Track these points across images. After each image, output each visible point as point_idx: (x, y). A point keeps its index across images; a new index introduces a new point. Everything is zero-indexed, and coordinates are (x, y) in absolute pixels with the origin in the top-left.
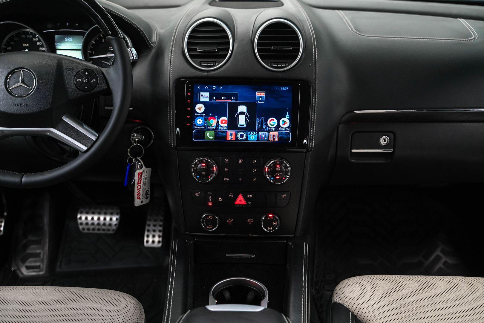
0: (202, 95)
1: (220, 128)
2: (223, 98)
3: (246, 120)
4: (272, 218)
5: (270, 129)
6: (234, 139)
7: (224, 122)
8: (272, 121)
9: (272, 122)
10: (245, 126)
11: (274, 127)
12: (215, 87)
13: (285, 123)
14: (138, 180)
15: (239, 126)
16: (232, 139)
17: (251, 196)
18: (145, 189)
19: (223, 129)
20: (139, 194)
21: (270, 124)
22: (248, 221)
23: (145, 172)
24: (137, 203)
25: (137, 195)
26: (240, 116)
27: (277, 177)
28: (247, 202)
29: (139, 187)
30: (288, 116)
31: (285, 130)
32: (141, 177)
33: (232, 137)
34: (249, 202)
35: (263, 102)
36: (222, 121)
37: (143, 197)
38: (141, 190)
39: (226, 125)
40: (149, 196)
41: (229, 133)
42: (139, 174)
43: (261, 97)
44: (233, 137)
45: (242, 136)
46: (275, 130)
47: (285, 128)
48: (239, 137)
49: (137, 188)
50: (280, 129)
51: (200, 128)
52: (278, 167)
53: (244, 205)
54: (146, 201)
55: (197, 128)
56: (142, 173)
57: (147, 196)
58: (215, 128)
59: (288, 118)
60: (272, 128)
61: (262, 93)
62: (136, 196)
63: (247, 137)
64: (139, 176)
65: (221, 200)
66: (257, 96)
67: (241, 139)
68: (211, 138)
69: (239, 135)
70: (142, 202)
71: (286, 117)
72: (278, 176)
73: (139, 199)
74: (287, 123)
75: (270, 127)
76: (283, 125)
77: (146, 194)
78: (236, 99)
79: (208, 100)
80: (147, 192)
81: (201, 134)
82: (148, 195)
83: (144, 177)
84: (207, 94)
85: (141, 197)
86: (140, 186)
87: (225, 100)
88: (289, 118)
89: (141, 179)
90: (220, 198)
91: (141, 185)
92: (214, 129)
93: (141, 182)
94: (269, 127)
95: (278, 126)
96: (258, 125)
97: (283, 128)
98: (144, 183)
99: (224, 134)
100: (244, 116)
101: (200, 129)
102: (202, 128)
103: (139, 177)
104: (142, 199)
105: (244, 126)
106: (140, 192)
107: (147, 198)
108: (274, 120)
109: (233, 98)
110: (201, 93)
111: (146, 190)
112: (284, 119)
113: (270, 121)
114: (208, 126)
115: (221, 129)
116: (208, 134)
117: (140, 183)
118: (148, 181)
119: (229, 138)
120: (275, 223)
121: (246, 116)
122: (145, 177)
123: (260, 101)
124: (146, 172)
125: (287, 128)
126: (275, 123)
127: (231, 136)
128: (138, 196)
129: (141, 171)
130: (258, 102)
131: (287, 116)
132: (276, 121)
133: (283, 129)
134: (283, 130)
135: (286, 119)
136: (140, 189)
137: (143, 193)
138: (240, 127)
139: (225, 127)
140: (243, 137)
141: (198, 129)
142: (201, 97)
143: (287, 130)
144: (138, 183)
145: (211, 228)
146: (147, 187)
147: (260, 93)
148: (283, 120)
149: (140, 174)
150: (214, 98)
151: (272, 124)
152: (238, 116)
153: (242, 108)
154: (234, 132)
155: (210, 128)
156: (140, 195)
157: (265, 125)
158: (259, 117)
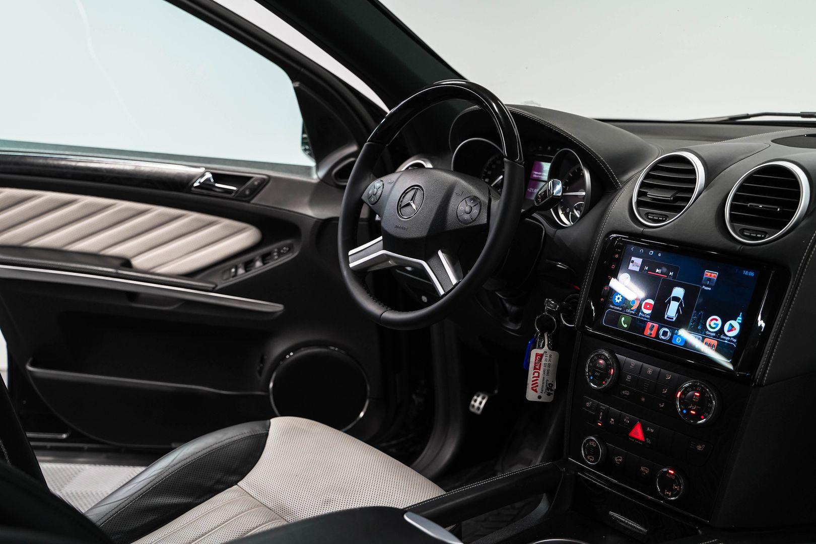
0: (633, 262)
1: (640, 313)
2: (657, 271)
3: (678, 311)
4: (673, 477)
5: (707, 333)
6: (653, 336)
7: (648, 306)
8: (714, 321)
9: (714, 323)
10: (674, 319)
11: (714, 332)
12: (653, 252)
13: (732, 328)
14: (535, 363)
15: (666, 316)
16: (651, 334)
17: (652, 431)
18: (547, 380)
19: (644, 317)
20: (535, 384)
21: (710, 325)
22: (642, 468)
23: (548, 356)
24: (531, 396)
25: (532, 385)
26: (672, 303)
27: (692, 412)
28: (645, 439)
29: (536, 374)
30: (741, 318)
31: (729, 341)
32: (540, 360)
33: (652, 332)
34: (647, 439)
35: (710, 289)
36: (646, 304)
37: (542, 390)
38: (540, 379)
39: (649, 312)
40: (553, 392)
41: (650, 324)
42: (537, 355)
43: (709, 279)
44: (654, 333)
45: (665, 333)
46: (713, 337)
47: (730, 337)
48: (661, 334)
49: (534, 374)
50: (722, 337)
51: (616, 308)
52: (696, 396)
53: (640, 441)
54: (545, 399)
55: (612, 307)
56: (542, 356)
57: (550, 391)
58: (634, 313)
59: (738, 322)
60: (710, 332)
61: (712, 274)
62: (530, 386)
63: (671, 337)
64: (536, 357)
65: (613, 423)
66: (704, 276)
67: (663, 337)
68: (625, 326)
69: (661, 332)
70: (539, 397)
71: (737, 321)
72: (693, 410)
73: (536, 391)
74: (735, 329)
75: (709, 331)
76: (728, 331)
77: (548, 389)
78: (674, 277)
79: (637, 269)
80: (550, 386)
81: (616, 317)
82: (552, 390)
83: (546, 362)
84: (638, 261)
85: (539, 389)
86: (539, 373)
87: (659, 274)
88: (740, 322)
89: (541, 364)
90: (612, 420)
91: (541, 372)
92: (632, 314)
93: (540, 367)
94: (707, 330)
95: (721, 331)
96: (692, 323)
97: (727, 336)
98: (546, 371)
99: (643, 325)
100: (677, 304)
101: (616, 310)
102: (618, 308)
103: (536, 359)
104: (539, 394)
105: (672, 319)
106: (537, 381)
107: (549, 394)
108: (717, 320)
109: (671, 273)
110: (633, 258)
111: (549, 382)
112: (732, 322)
113: (712, 320)
114: (627, 308)
115: (641, 316)
116: (623, 319)
117: (539, 369)
118: (553, 370)
119: (647, 332)
120: (676, 487)
121: (680, 305)
122: (548, 362)
123: (707, 286)
124: (550, 356)
125: (733, 337)
126: (717, 325)
127: (650, 330)
128: (533, 387)
129: (540, 351)
130: (704, 287)
131: (739, 318)
132: (720, 322)
133: (727, 338)
134: (725, 340)
135: (736, 324)
136: (538, 377)
137: (543, 386)
138: (667, 319)
139: (648, 314)
140: (666, 336)
141: (613, 309)
142: (631, 264)
143: (732, 341)
144: (535, 368)
145: (593, 460)
146: (551, 379)
147: (709, 274)
148: (731, 324)
149: (539, 356)
150: (647, 268)
151: (713, 326)
152: (669, 302)
153: (679, 292)
154: (656, 325)
155: (628, 311)
156: (537, 386)
157: (702, 324)
158: (698, 310)
